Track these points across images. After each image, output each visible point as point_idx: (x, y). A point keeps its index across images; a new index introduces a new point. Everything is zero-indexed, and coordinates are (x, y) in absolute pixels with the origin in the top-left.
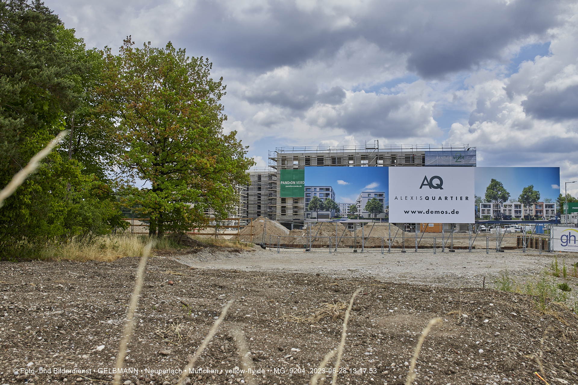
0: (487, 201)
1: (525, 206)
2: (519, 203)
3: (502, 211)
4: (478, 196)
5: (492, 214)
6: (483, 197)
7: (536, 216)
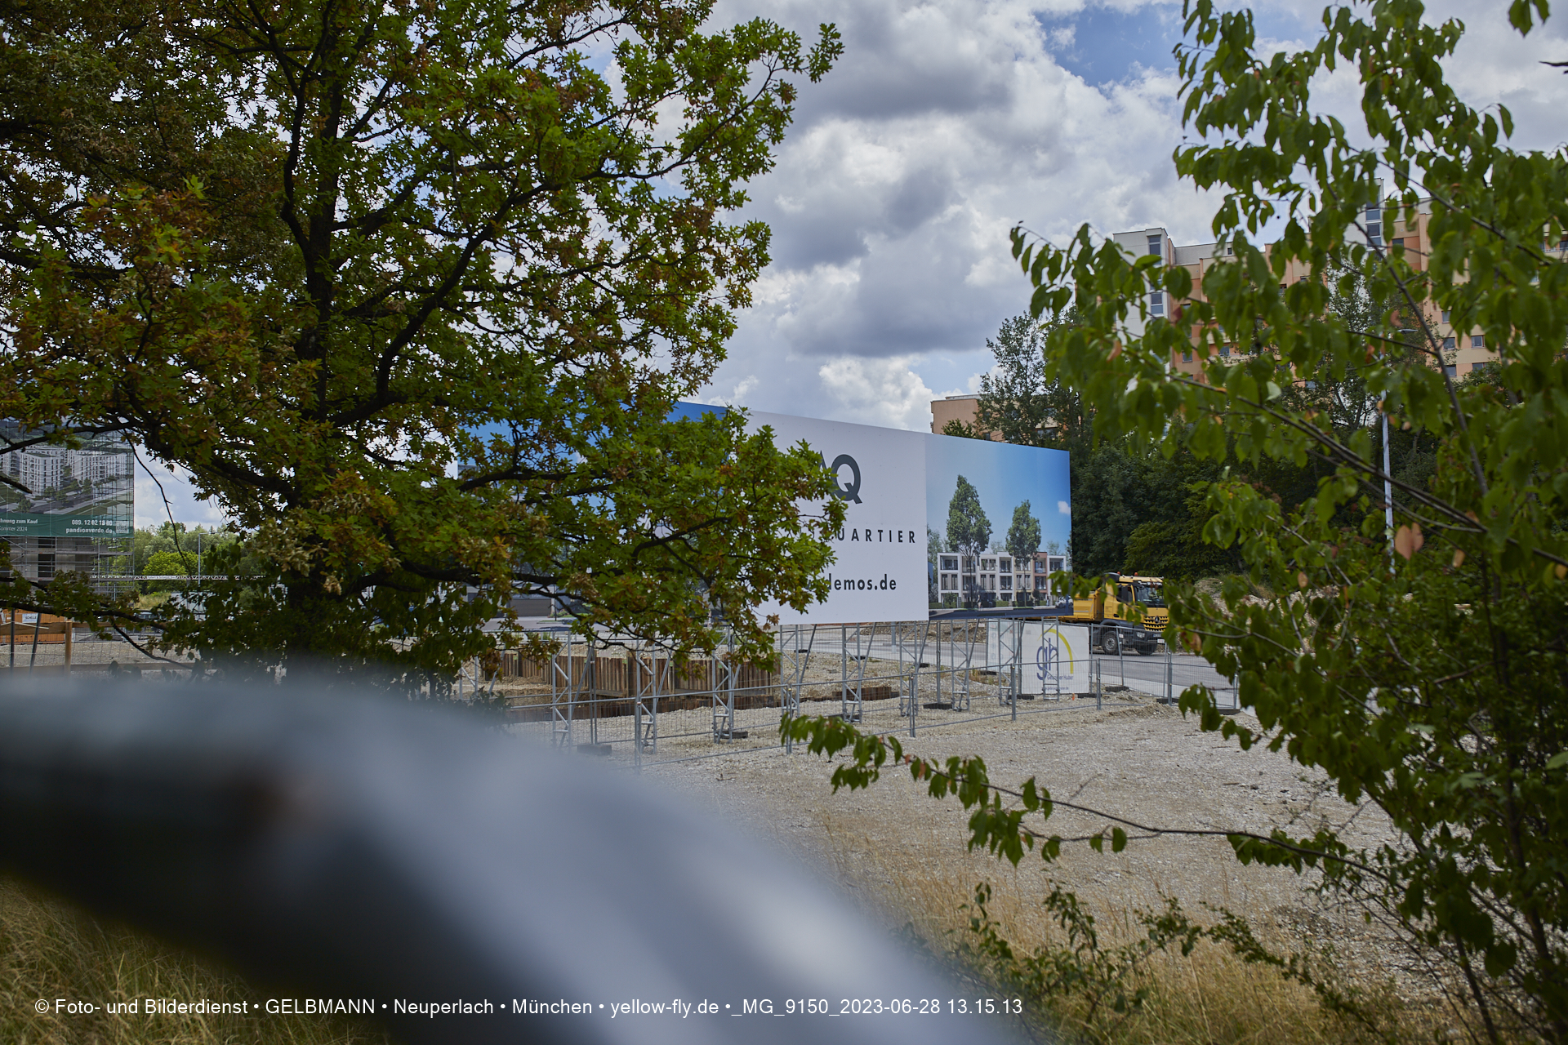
0: (951, 546)
1: (1017, 565)
2: (1006, 555)
3: (978, 581)
4: (933, 530)
5: (960, 591)
6: (944, 536)
7: (1036, 593)
